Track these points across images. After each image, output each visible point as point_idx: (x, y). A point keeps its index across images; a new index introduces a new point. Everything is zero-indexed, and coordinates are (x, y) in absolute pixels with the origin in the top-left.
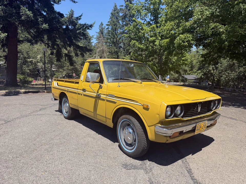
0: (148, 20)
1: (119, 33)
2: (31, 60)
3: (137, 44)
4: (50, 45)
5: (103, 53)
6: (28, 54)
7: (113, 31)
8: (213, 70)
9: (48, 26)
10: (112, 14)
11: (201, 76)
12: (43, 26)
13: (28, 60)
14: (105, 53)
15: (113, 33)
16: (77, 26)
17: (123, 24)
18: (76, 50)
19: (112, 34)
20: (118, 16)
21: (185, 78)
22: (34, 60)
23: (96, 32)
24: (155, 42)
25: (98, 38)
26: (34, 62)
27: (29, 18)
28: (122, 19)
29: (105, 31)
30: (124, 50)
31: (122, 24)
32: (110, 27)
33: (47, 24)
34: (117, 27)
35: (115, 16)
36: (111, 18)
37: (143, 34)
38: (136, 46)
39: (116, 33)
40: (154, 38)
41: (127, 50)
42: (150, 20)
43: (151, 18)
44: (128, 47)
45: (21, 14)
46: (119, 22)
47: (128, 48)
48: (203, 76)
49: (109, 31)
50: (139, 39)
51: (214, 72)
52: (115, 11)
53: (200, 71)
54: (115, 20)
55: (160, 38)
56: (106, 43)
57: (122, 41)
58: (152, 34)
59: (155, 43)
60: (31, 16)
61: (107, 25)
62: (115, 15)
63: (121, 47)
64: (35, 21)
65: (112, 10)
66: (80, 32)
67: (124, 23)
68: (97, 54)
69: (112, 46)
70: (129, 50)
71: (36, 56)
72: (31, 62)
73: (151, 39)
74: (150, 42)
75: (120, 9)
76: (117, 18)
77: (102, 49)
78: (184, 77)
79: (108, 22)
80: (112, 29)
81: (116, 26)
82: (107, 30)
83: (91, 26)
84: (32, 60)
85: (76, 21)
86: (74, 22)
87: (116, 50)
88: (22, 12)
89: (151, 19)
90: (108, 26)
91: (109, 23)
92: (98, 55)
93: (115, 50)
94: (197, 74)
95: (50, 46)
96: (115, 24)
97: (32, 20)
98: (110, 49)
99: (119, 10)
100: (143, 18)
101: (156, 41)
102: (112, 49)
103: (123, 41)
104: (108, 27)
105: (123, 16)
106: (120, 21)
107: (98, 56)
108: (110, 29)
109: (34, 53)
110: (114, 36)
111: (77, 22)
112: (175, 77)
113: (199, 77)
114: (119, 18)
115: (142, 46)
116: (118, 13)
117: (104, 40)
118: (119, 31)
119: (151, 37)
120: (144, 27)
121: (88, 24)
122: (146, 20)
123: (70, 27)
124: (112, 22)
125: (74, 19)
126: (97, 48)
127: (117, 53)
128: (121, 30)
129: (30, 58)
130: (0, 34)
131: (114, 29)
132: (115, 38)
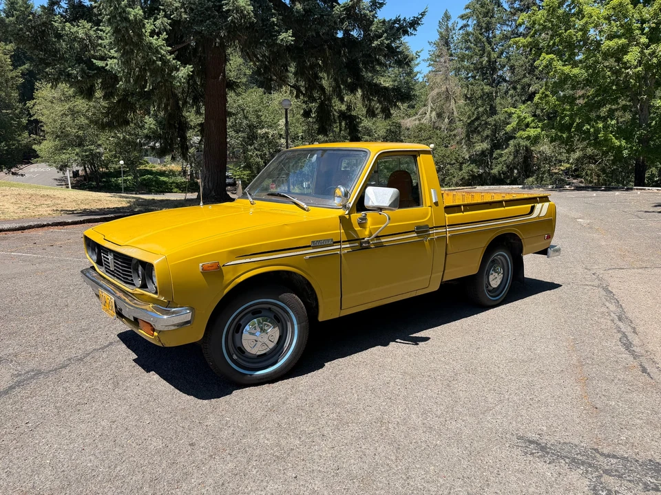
1: (497, 39)
2: (264, 130)
3: (558, 65)
4: (303, 89)
5: (447, 98)
6: (258, 117)
7: (481, 34)
9: (292, 37)
12: (281, 37)
13: (259, 131)
14: (453, 101)
15: (480, 40)
16: (373, 28)
17: (512, 7)
18: (370, 100)
19: (477, 41)
22: (271, 132)
23: (430, 43)
24: (626, 53)
25: (435, 59)
26: (272, 136)
27: (244, 16)
29: (457, 36)
30: (515, 88)
31: (509, 10)
32: (469, 23)
33: (290, 32)
34: (493, 20)
37: (581, 30)
38: (556, 71)
39: (488, 37)
40: (623, 41)
41: (523, 88)
44: (525, 76)
45: (225, 8)
46: (499, 5)
47: (526, 80)
49: (468, 34)
50: (567, 50)
55: (644, 40)
56: (458, 70)
57: (506, 60)
58: (615, 29)
59: (626, 58)
60: (249, 14)
61: (462, 17)
63: (505, 80)
64: (261, 25)
66: (382, 43)
67: (517, 4)
68: (430, 104)
69: (474, 77)
70: (529, 85)
71: (275, 121)
72: (266, 135)
73: (607, 44)
74: (606, 55)
77: (444, 89)
79: (467, 8)
80: (479, 24)
81: (492, 17)
82: (461, 32)
83: (415, 23)
84: (266, 133)
85: (370, 12)
86: (365, 15)
87: (487, 89)
88: (226, 4)
90: (463, 20)
91: (468, 11)
92: (432, 108)
93: (482, 90)
95: (302, 93)
96: (488, 12)
97: (252, 24)
98: (468, 87)
102: (475, 88)
103: (509, 60)
104: (465, 22)
107: (431, 111)
108: (470, 29)
109: (272, 113)
110: (483, 49)
111: (374, 16)
115: (576, 71)
117: (451, 63)
118: (500, 30)
119: (610, 38)
121: (404, 20)
123: (354, 33)
124: (478, 6)
125: (364, 9)
126: (432, 89)
127: (489, 97)
128: (505, 28)
129: (263, 127)
130: (177, 70)
131: (484, 25)
132: (484, 53)
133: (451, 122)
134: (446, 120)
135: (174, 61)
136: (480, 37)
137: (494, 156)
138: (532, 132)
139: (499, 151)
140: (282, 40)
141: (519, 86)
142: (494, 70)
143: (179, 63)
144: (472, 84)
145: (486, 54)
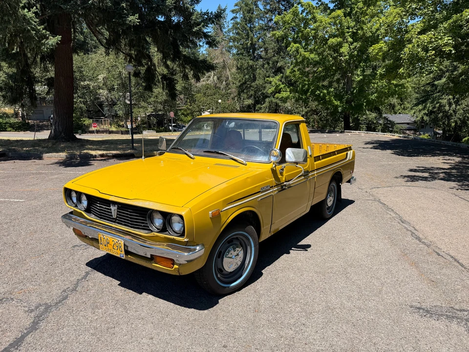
1: (257, 28)
2: (86, 83)
3: (301, 50)
4: (133, 56)
5: (224, 68)
7: (246, 24)
8: (450, 104)
9: (137, 19)
11: (423, 117)
13: (82, 83)
14: (228, 70)
15: (245, 28)
16: (193, 18)
18: (185, 68)
21: (390, 121)
22: (92, 84)
24: (341, 47)
26: (93, 87)
30: (268, 63)
31: (263, 10)
32: (238, 16)
33: (137, 15)
34: (254, 16)
37: (314, 30)
38: (301, 55)
39: (250, 27)
40: (339, 39)
41: (273, 63)
44: (274, 56)
46: (257, 6)
47: (275, 58)
48: (425, 118)
49: (237, 23)
51: (451, 108)
53: (420, 107)
55: (350, 40)
57: (263, 44)
58: (334, 31)
59: (342, 50)
61: (233, 11)
63: (261, 57)
66: (200, 29)
67: (268, 7)
68: (212, 71)
69: (242, 54)
70: (277, 62)
71: (95, 75)
72: (87, 87)
73: (333, 41)
74: (330, 48)
77: (221, 60)
78: (387, 119)
79: (236, 6)
80: (244, 18)
81: (252, 13)
82: (232, 21)
83: (219, 16)
85: (191, 6)
86: (187, 8)
87: (251, 63)
90: (233, 13)
91: (237, 8)
92: (214, 73)
93: (248, 63)
94: (414, 113)
96: (250, 10)
98: (238, 60)
101: (343, 45)
102: (243, 61)
103: (265, 44)
104: (234, 15)
106: (260, 3)
107: (213, 76)
108: (238, 20)
109: (92, 70)
110: (248, 35)
112: (370, 119)
113: (419, 118)
115: (312, 56)
118: (258, 23)
120: (318, 17)
123: (174, 19)
124: (243, 5)
127: (252, 69)
128: (261, 22)
129: (85, 80)
130: (47, 38)
131: (248, 19)
132: (248, 38)
133: (227, 85)
134: (224, 83)
135: (44, 31)
136: (245, 26)
137: (256, 109)
138: (284, 94)
139: (259, 106)
140: (130, 21)
141: (270, 62)
142: (254, 50)
143: (48, 33)
144: (241, 59)
145: (250, 39)
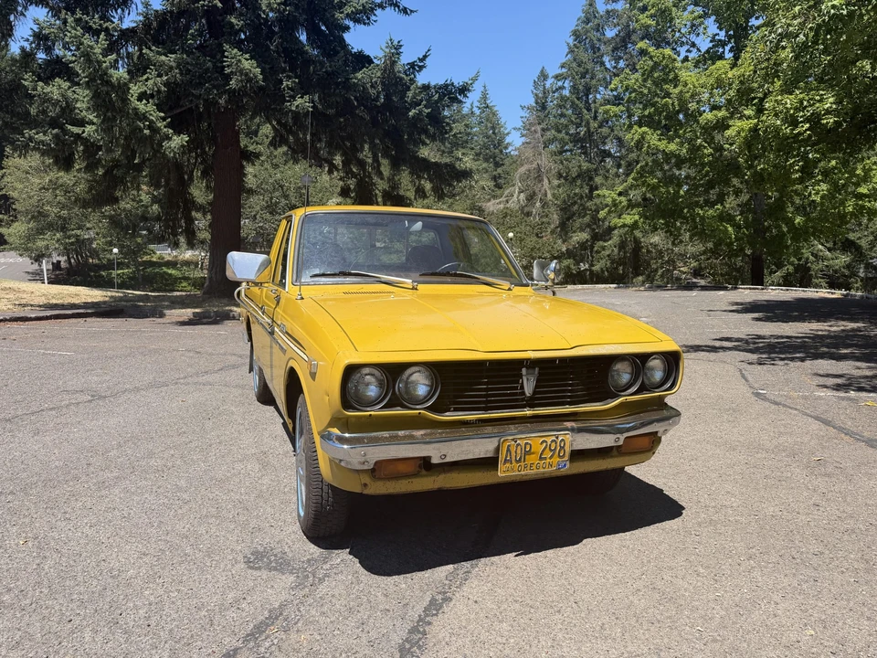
0: (704, 44)
1: (597, 105)
3: (652, 138)
5: (539, 179)
7: (578, 99)
9: (308, 103)
10: (576, 34)
12: (296, 103)
14: (546, 181)
15: (577, 105)
16: (410, 94)
17: (615, 67)
18: (419, 178)
19: (574, 106)
20: (599, 40)
23: (523, 108)
25: (527, 128)
27: (249, 80)
28: (615, 49)
31: (612, 70)
32: (565, 85)
33: (307, 97)
34: (594, 82)
35: (587, 41)
36: (571, 51)
38: (649, 147)
39: (587, 102)
40: (721, 113)
42: (711, 41)
43: (716, 35)
45: (227, 71)
46: (602, 64)
49: (563, 98)
52: (587, 21)
54: (585, 56)
60: (256, 77)
61: (557, 78)
62: (586, 38)
64: (273, 89)
65: (578, 20)
66: (420, 112)
67: (622, 64)
68: (518, 185)
69: (570, 151)
73: (707, 117)
75: (608, 12)
76: (595, 49)
77: (535, 166)
79: (562, 67)
80: (574, 89)
81: (592, 78)
82: (556, 95)
83: (464, 90)
85: (408, 76)
86: (401, 79)
87: (585, 166)
88: (228, 66)
89: (717, 37)
90: (559, 80)
91: (564, 70)
92: (520, 189)
93: (580, 166)
96: (587, 72)
97: (261, 88)
99: (602, 17)
100: (684, 39)
101: (731, 123)
102: (571, 164)
103: (612, 131)
104: (560, 84)
105: (618, 40)
106: (606, 59)
107: (519, 193)
108: (566, 93)
110: (580, 116)
114: (602, 47)
115: (672, 147)
116: (598, 28)
118: (603, 93)
120: (684, 75)
122: (693, 45)
124: (574, 65)
125: (399, 72)
126: (520, 166)
130: (170, 139)
131: (581, 88)
132: (582, 121)
133: (544, 205)
134: (538, 204)
135: (165, 129)
136: (577, 102)
137: (595, 249)
138: (629, 219)
139: (601, 243)
140: (297, 106)
143: (171, 131)
144: (566, 160)
145: (583, 124)
